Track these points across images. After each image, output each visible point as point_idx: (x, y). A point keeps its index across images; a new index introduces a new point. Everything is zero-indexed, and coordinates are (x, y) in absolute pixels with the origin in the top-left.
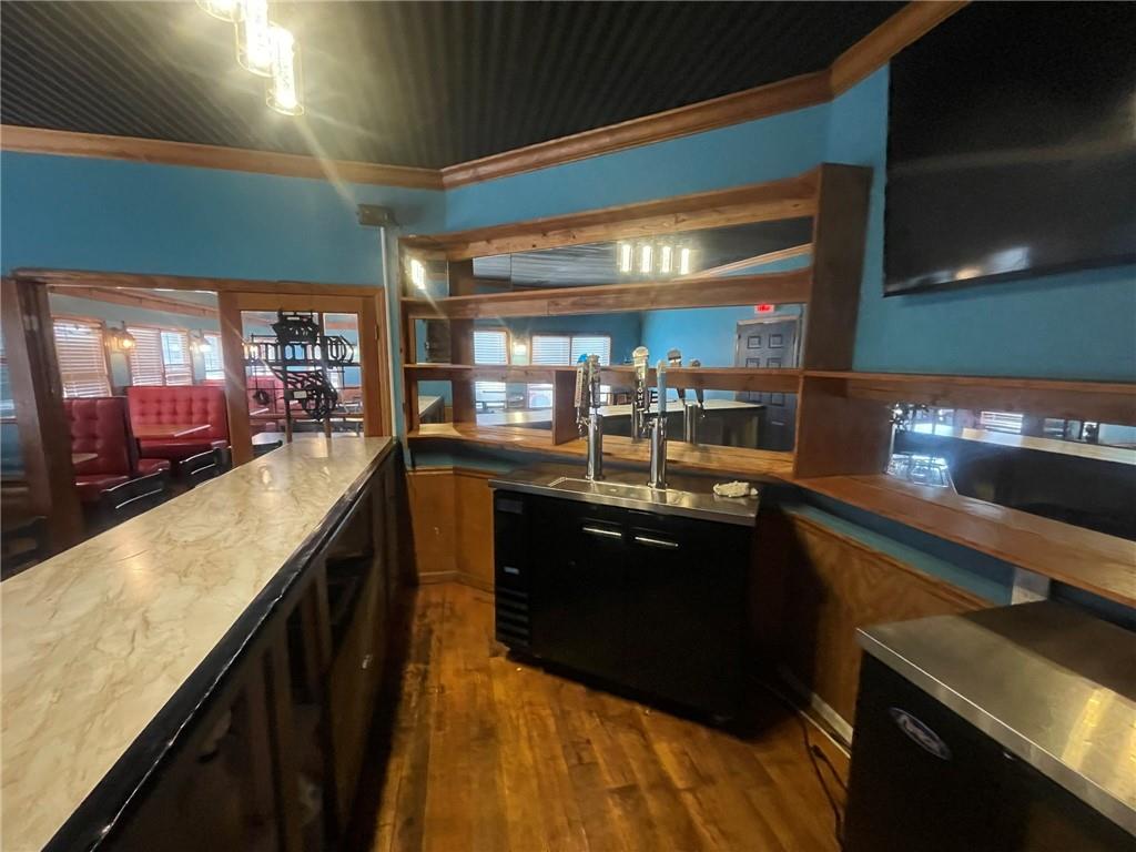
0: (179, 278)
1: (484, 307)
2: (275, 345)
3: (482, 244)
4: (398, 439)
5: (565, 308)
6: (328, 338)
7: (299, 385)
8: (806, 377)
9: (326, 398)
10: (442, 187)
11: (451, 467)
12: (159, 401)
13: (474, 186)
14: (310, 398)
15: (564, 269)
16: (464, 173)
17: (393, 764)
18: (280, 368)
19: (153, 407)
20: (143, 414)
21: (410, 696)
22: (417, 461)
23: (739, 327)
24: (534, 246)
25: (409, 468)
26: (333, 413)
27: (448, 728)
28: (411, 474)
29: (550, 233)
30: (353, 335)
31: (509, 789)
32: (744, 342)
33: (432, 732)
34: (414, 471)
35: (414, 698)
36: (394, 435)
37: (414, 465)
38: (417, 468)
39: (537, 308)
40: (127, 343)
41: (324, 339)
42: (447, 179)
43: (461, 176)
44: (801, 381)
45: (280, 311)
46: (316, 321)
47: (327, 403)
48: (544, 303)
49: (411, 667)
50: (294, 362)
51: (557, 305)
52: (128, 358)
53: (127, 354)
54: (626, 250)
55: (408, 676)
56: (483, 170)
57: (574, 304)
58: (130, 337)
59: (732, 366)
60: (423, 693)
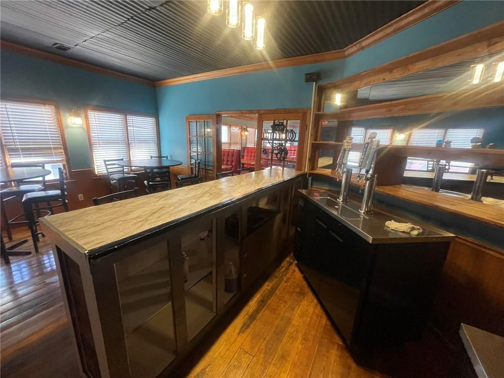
0: (249, 111)
1: (354, 114)
2: (271, 133)
4: (307, 173)
5: (395, 112)
6: (288, 130)
7: (276, 148)
9: (284, 154)
10: (345, 57)
11: (327, 188)
12: (251, 152)
13: (360, 52)
14: (279, 153)
16: (355, 47)
17: (267, 284)
18: (271, 142)
19: (250, 154)
20: (247, 156)
21: (283, 267)
22: (314, 184)
24: (384, 79)
25: (309, 186)
26: (286, 159)
27: (289, 284)
28: (310, 188)
29: (395, 71)
30: (297, 130)
31: (298, 314)
33: (283, 282)
34: (311, 187)
35: (283, 269)
36: (306, 171)
37: (312, 185)
38: (313, 186)
40: (247, 133)
41: (287, 131)
43: (354, 49)
45: (274, 121)
46: (285, 124)
47: (284, 156)
48: (384, 110)
49: (288, 259)
50: (276, 139)
51: (390, 111)
52: (246, 138)
53: (246, 136)
55: (286, 261)
58: (247, 131)
60: (287, 269)
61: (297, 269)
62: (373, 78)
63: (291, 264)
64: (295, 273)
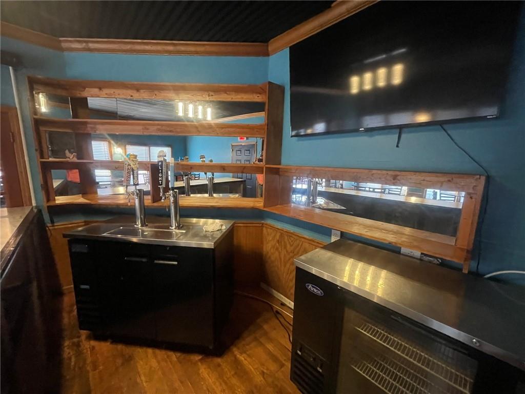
1: (99, 127)
3: (96, 91)
4: (38, 208)
5: (153, 131)
8: (266, 168)
10: (62, 50)
15: (143, 110)
21: (70, 359)
22: (55, 220)
23: (232, 146)
24: (132, 96)
25: (49, 225)
27: (101, 367)
28: (51, 228)
29: (142, 91)
32: (234, 152)
34: (53, 226)
35: (73, 360)
37: (52, 222)
38: (55, 224)
39: (136, 129)
42: (64, 45)
44: (264, 169)
48: (140, 128)
49: (67, 343)
51: (148, 129)
54: (180, 105)
55: (66, 349)
56: (91, 45)
57: (159, 130)
59: (230, 163)
60: (79, 354)
61: (93, 343)
62: (117, 91)
63: (78, 345)
64: (97, 348)
